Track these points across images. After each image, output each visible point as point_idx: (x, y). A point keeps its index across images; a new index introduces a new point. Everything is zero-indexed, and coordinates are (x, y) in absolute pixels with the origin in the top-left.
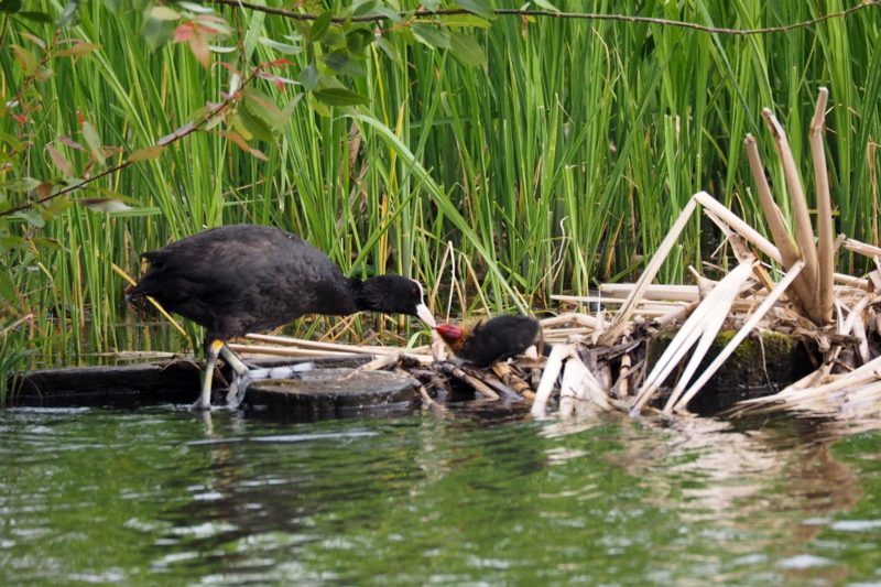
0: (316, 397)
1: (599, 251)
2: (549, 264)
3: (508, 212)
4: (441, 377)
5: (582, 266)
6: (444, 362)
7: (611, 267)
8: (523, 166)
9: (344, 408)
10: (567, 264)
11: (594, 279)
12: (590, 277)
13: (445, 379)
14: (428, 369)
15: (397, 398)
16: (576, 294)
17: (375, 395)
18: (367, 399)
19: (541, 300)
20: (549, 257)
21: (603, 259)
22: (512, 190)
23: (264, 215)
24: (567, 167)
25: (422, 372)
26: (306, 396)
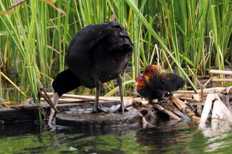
0: (91, 122)
1: (228, 46)
2: (204, 54)
3: (183, 29)
4: (153, 111)
5: (220, 53)
8: (190, 6)
9: (105, 127)
10: (212, 54)
11: (226, 60)
13: (154, 112)
14: (146, 107)
15: (131, 122)
16: (217, 69)
17: (120, 120)
18: (116, 122)
19: (200, 71)
20: (203, 50)
22: (185, 19)
24: (212, 6)
25: (143, 109)
26: (86, 121)
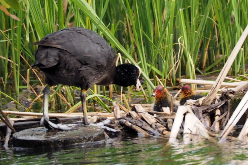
0: (52, 141)
1: (199, 53)
2: (173, 62)
3: (149, 35)
4: (119, 127)
5: (191, 61)
6: (120, 119)
7: (206, 62)
8: (156, 11)
10: (182, 62)
11: (197, 69)
12: (195, 67)
13: (121, 128)
15: (96, 139)
16: (188, 78)
17: (84, 138)
18: (80, 141)
19: (170, 81)
20: (173, 59)
21: (202, 58)
22: (151, 24)
23: (18, 44)
24: (180, 10)
26: (46, 141)
